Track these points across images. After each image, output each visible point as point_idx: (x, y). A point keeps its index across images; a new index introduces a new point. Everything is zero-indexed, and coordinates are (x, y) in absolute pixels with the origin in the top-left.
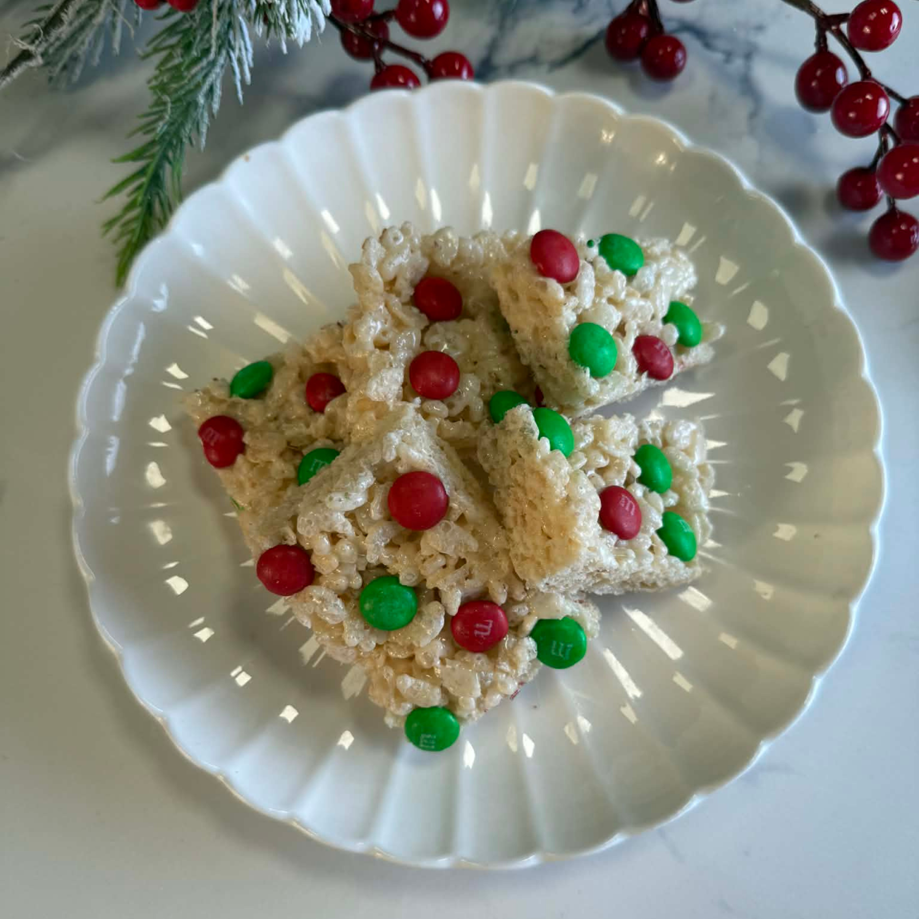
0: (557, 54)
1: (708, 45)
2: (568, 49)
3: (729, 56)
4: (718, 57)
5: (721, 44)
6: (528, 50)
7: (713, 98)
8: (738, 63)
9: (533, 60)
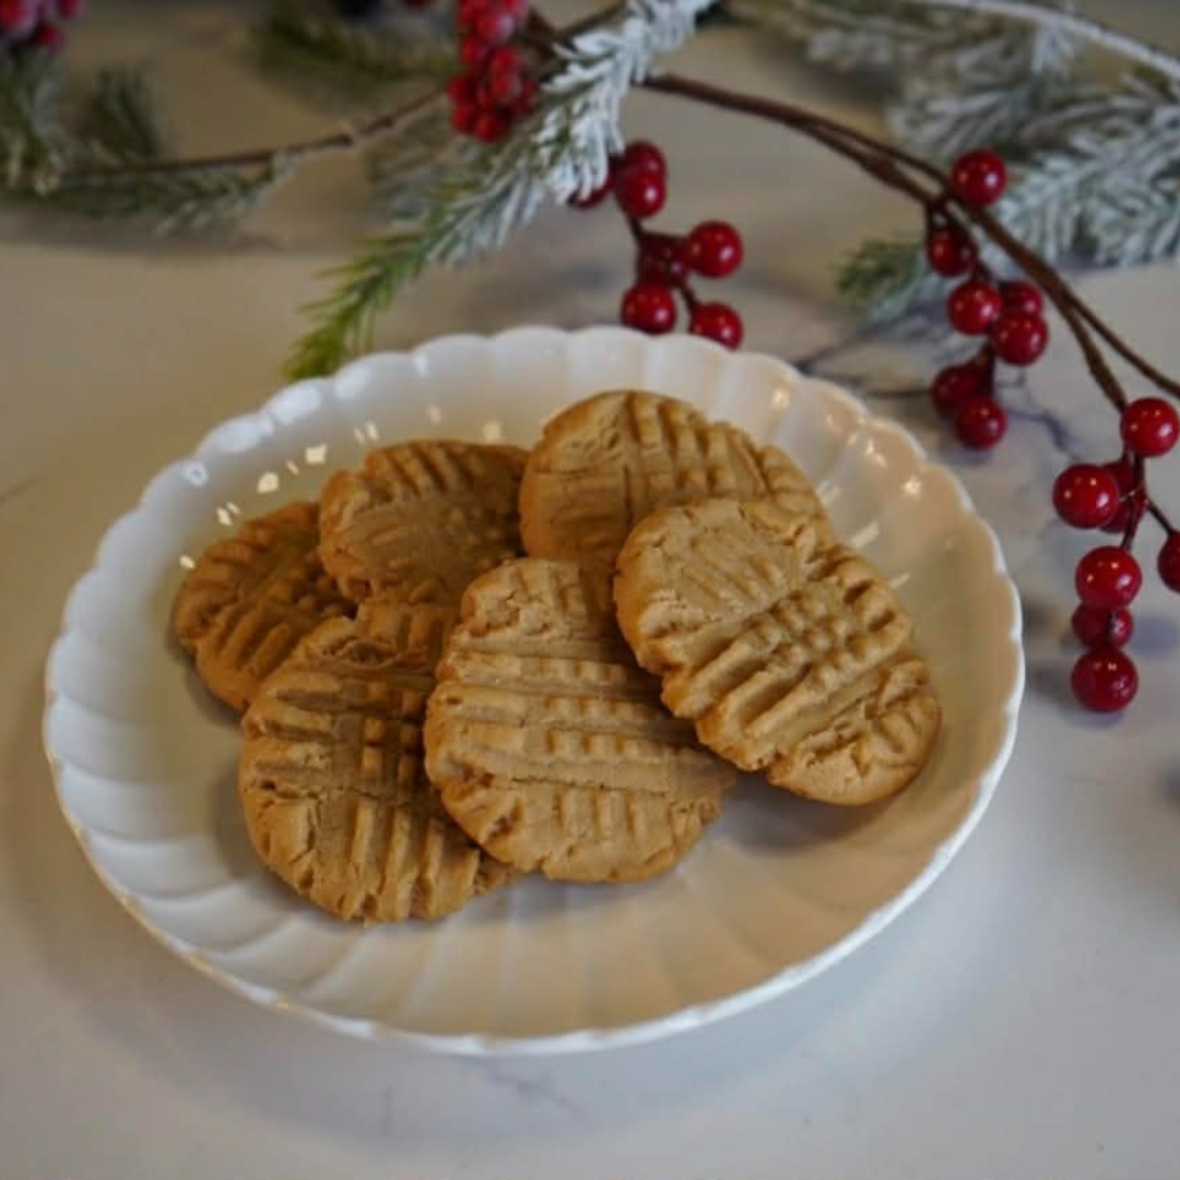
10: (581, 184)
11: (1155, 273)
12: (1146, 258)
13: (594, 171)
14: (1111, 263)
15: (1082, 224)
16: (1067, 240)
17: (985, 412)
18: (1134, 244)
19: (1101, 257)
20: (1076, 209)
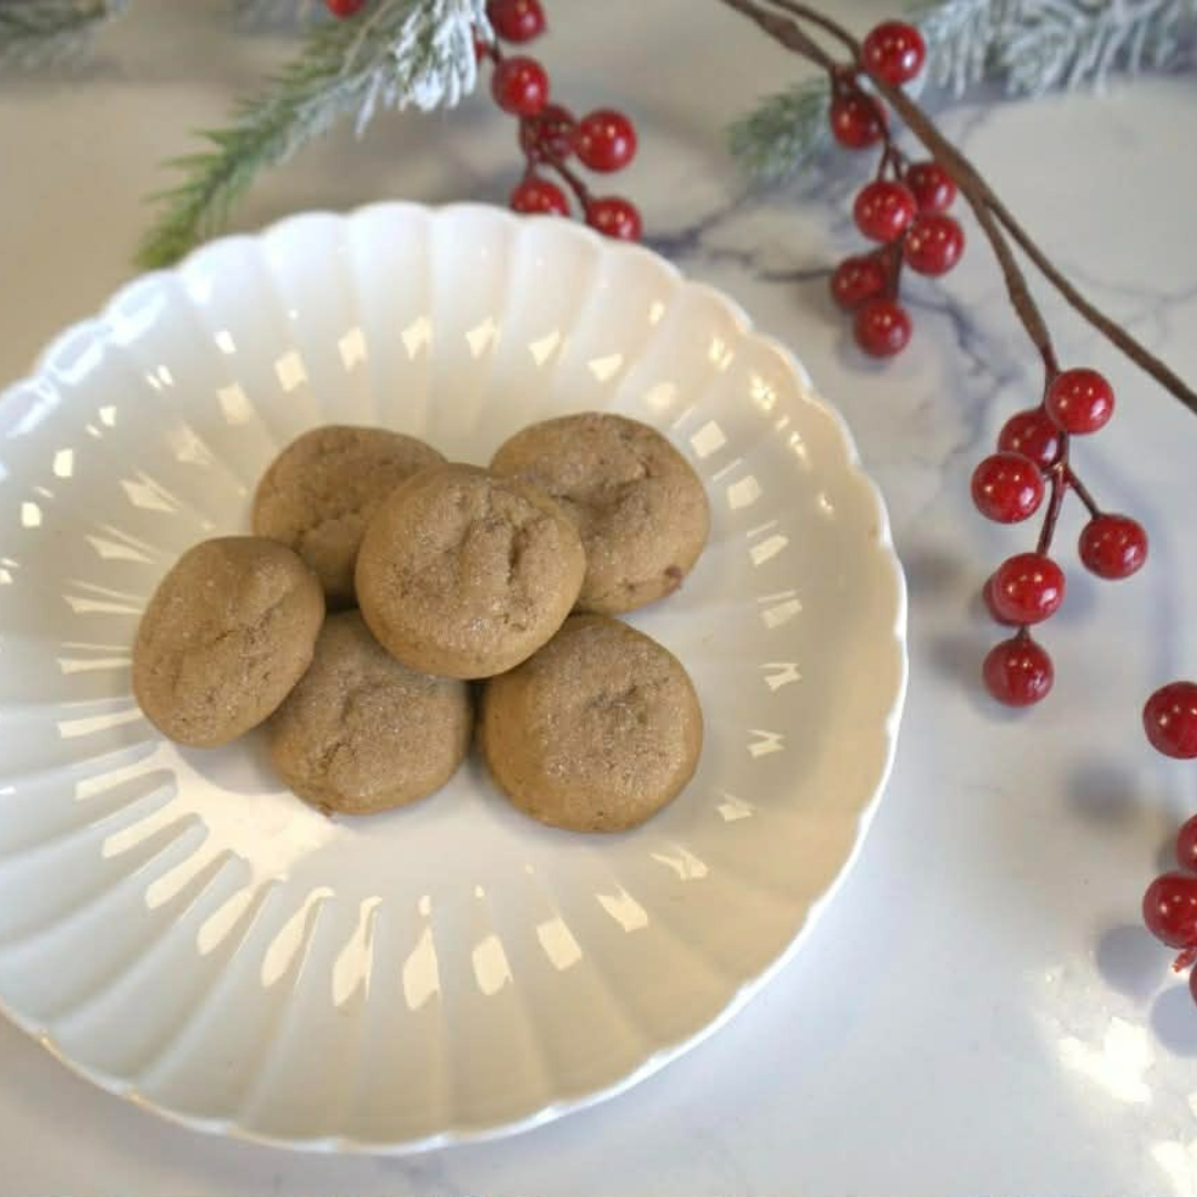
0: (779, 265)
1: (963, 344)
2: (794, 268)
3: (980, 367)
4: (967, 362)
5: (981, 350)
6: (747, 245)
7: (925, 406)
8: (985, 382)
9: (746, 259)
10: (448, 90)
11: (1072, 100)
12: (1063, 81)
13: (462, 76)
14: (1023, 92)
15: (993, 53)
16: (978, 73)
17: (888, 320)
18: (1051, 73)
19: (1012, 88)
20: (989, 35)
